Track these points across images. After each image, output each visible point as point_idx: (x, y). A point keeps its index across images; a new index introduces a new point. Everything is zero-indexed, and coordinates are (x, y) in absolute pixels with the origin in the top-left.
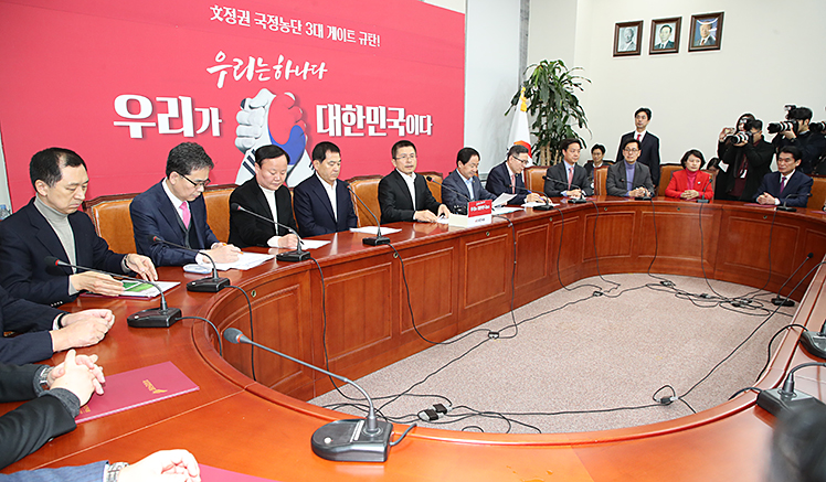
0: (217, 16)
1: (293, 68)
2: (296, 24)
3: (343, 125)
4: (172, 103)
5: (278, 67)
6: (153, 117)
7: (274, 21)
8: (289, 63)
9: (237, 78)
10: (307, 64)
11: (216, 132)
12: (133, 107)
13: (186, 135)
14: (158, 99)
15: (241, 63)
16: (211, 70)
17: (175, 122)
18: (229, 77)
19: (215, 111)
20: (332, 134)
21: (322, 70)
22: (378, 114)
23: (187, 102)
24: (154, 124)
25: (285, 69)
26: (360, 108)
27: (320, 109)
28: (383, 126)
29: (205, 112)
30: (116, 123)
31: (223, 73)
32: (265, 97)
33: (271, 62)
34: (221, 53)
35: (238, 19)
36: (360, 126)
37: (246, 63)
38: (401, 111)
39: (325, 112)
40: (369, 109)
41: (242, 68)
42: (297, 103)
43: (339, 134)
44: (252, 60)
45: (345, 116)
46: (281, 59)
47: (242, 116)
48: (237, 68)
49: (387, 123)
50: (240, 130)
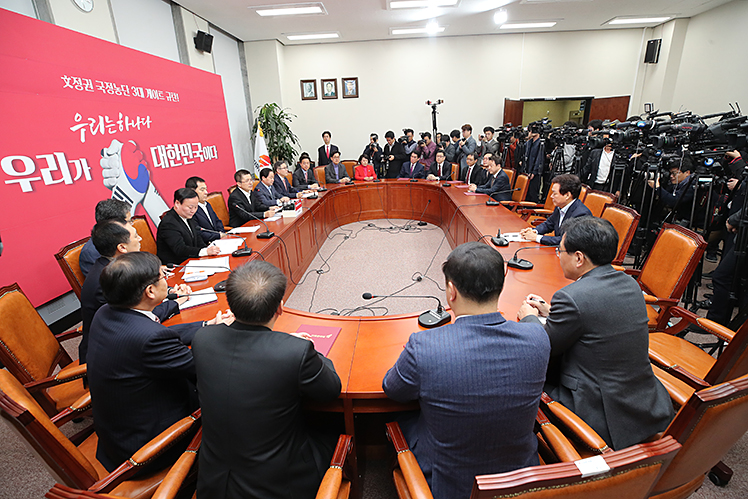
0: (68, 84)
1: (130, 122)
2: (125, 89)
3: (169, 160)
4: (50, 158)
5: (120, 122)
6: (37, 173)
7: (110, 86)
8: (127, 118)
9: (94, 133)
10: (138, 118)
11: (88, 178)
12: (18, 166)
13: (66, 183)
14: (38, 157)
15: (94, 121)
16: (74, 129)
17: (57, 174)
18: (88, 133)
19: (84, 161)
20: (163, 167)
21: (148, 121)
22: (186, 149)
23: (61, 156)
24: (39, 178)
25: (125, 123)
26: (176, 146)
27: (152, 149)
28: (191, 157)
29: (77, 162)
30: (7, 182)
31: (83, 131)
32: (116, 146)
33: (115, 119)
34: (77, 115)
35: (84, 86)
36: (179, 159)
37: (98, 121)
38: (199, 145)
39: (156, 151)
40: (181, 146)
41: (95, 125)
42: (138, 148)
43: (168, 166)
44: (101, 118)
45: (169, 152)
46: (121, 116)
47: (104, 162)
48: (92, 125)
49: (194, 154)
50: (105, 173)
